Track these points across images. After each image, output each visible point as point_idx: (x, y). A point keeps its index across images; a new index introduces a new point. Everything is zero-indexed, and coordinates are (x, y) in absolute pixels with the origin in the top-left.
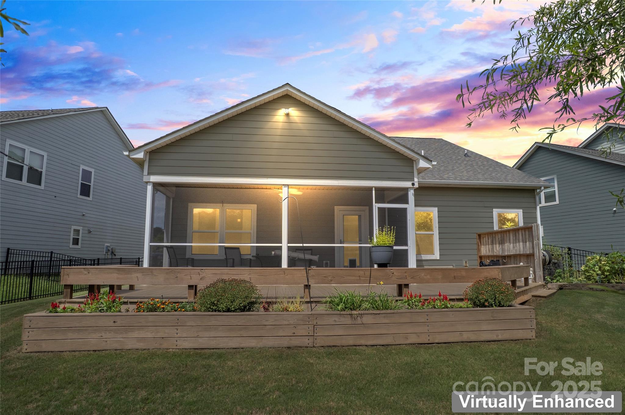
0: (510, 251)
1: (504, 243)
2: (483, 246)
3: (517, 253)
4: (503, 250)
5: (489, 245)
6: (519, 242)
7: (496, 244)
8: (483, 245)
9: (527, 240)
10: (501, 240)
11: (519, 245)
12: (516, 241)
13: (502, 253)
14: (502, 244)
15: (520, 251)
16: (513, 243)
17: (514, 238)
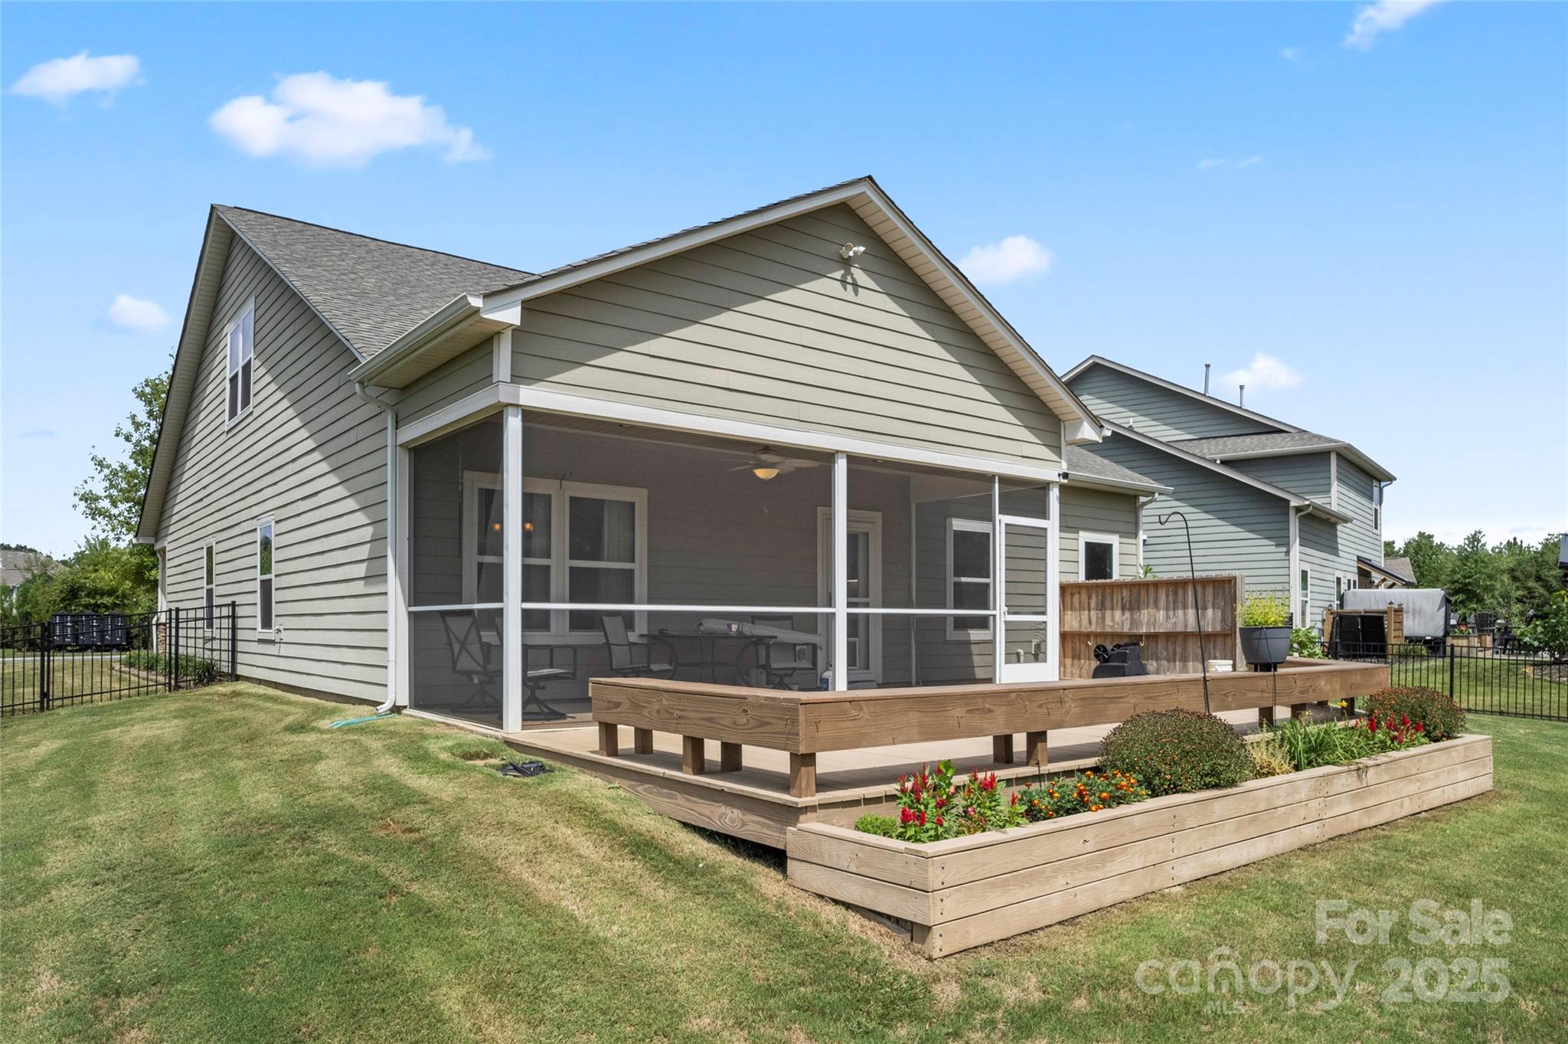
0: (1155, 625)
1: (1139, 609)
2: (1069, 612)
3: (1178, 630)
4: (1133, 622)
5: (1089, 610)
6: (1185, 607)
7: (1112, 609)
8: (1072, 610)
9: (1210, 605)
10: (1131, 601)
11: (1185, 614)
12: (1175, 604)
13: (1130, 629)
14: (1131, 609)
15: (1186, 626)
16: (1167, 609)
17: (1171, 599)
